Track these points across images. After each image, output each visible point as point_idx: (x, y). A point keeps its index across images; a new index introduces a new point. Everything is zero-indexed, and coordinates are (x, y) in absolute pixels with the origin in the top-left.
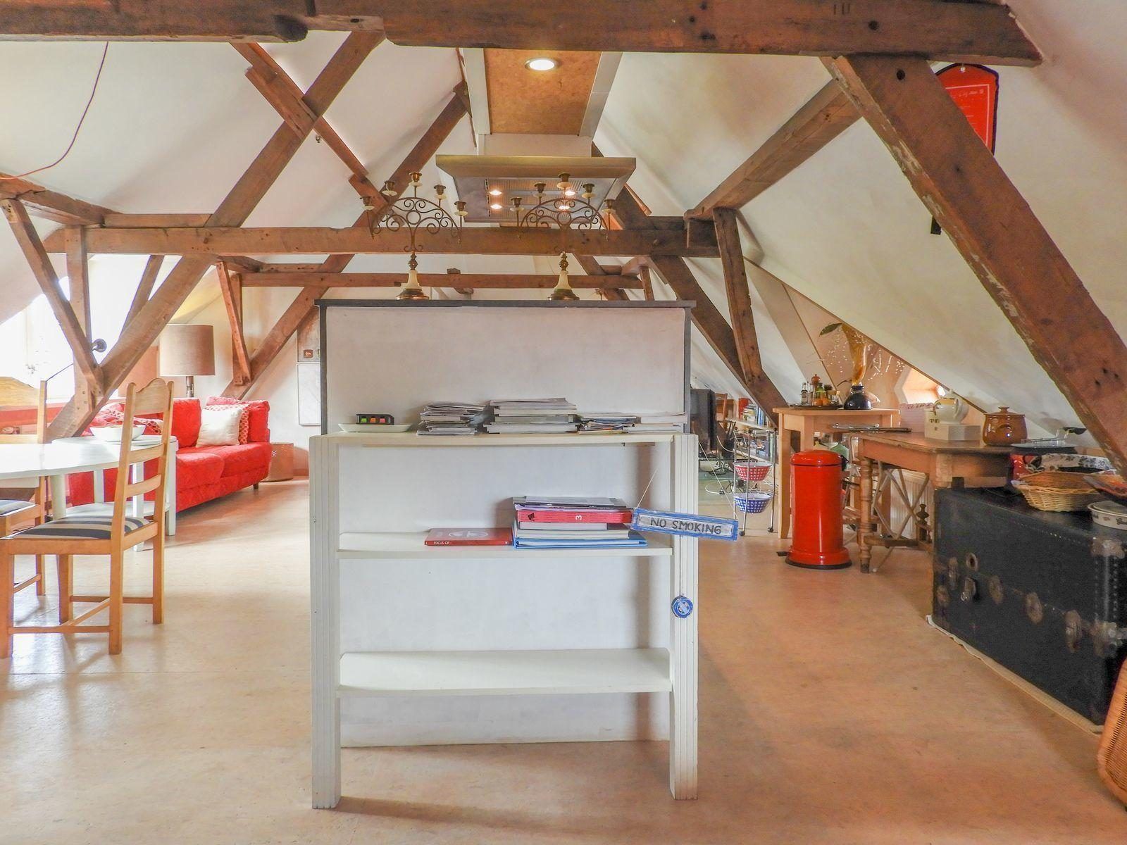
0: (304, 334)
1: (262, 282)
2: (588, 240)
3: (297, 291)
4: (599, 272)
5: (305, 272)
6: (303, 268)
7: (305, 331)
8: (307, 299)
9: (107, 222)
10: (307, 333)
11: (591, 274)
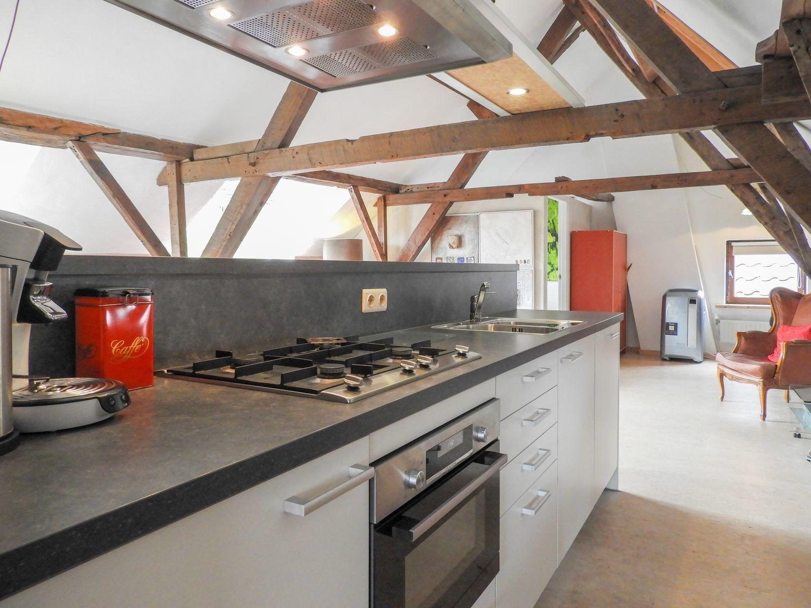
0: (436, 244)
1: (400, 201)
2: (622, 116)
3: (427, 206)
4: (725, 166)
5: (432, 190)
6: (431, 187)
7: (437, 241)
8: (434, 214)
9: (196, 157)
10: (439, 243)
11: (715, 169)
